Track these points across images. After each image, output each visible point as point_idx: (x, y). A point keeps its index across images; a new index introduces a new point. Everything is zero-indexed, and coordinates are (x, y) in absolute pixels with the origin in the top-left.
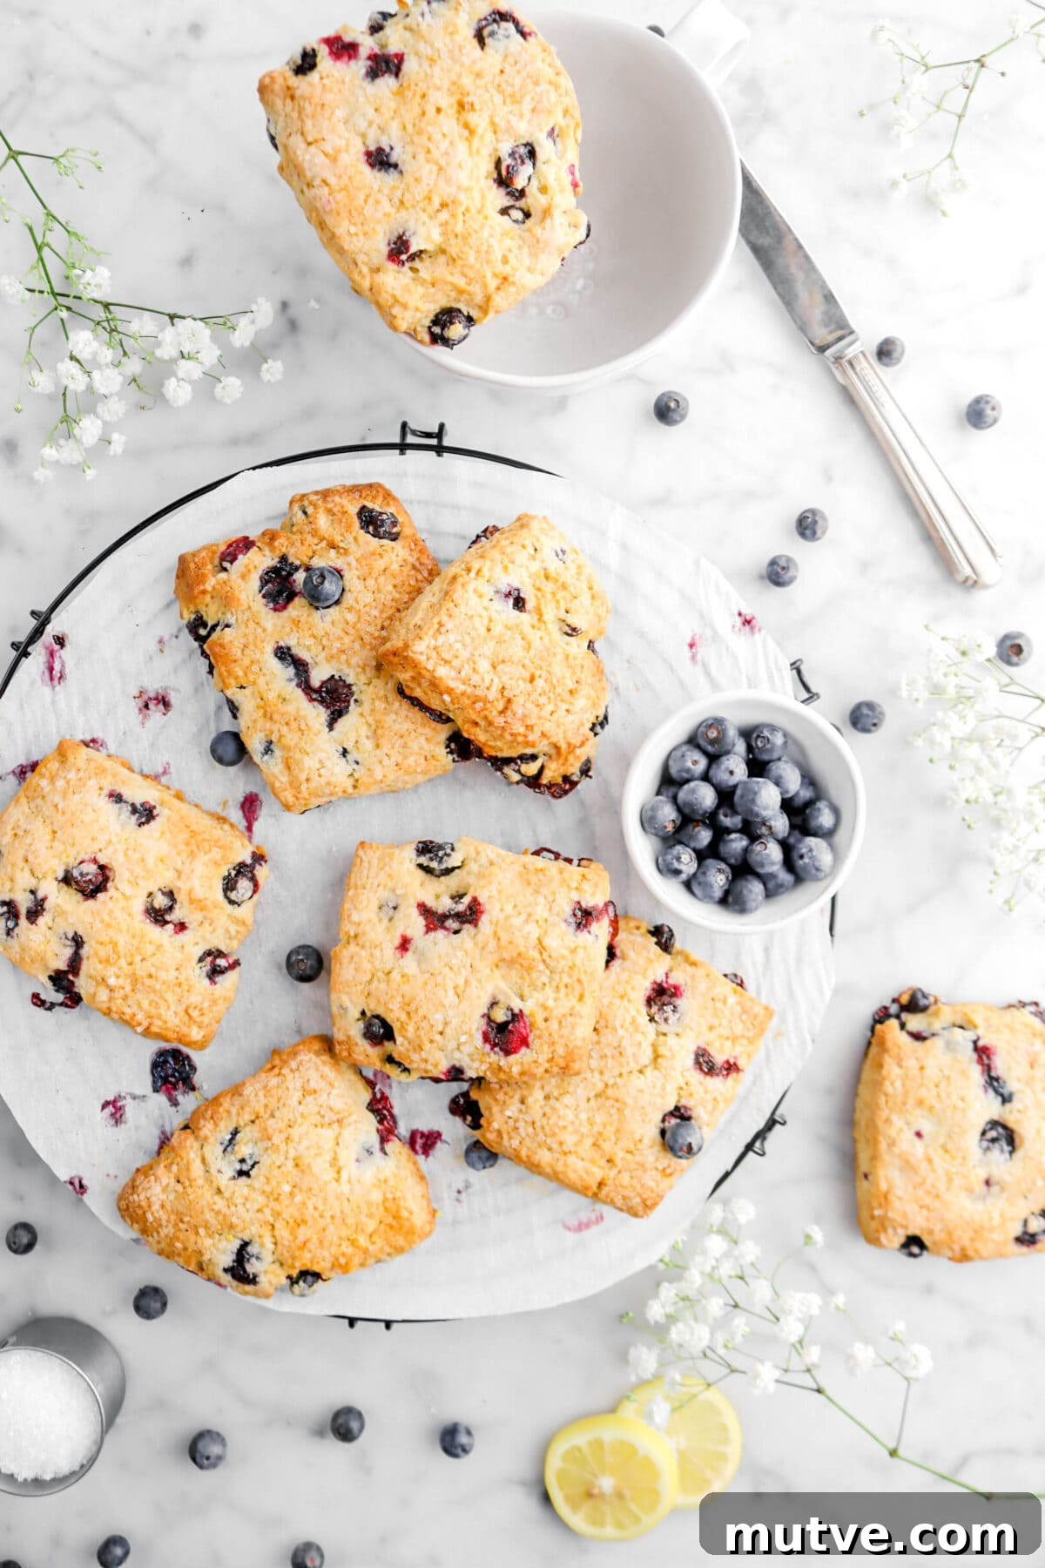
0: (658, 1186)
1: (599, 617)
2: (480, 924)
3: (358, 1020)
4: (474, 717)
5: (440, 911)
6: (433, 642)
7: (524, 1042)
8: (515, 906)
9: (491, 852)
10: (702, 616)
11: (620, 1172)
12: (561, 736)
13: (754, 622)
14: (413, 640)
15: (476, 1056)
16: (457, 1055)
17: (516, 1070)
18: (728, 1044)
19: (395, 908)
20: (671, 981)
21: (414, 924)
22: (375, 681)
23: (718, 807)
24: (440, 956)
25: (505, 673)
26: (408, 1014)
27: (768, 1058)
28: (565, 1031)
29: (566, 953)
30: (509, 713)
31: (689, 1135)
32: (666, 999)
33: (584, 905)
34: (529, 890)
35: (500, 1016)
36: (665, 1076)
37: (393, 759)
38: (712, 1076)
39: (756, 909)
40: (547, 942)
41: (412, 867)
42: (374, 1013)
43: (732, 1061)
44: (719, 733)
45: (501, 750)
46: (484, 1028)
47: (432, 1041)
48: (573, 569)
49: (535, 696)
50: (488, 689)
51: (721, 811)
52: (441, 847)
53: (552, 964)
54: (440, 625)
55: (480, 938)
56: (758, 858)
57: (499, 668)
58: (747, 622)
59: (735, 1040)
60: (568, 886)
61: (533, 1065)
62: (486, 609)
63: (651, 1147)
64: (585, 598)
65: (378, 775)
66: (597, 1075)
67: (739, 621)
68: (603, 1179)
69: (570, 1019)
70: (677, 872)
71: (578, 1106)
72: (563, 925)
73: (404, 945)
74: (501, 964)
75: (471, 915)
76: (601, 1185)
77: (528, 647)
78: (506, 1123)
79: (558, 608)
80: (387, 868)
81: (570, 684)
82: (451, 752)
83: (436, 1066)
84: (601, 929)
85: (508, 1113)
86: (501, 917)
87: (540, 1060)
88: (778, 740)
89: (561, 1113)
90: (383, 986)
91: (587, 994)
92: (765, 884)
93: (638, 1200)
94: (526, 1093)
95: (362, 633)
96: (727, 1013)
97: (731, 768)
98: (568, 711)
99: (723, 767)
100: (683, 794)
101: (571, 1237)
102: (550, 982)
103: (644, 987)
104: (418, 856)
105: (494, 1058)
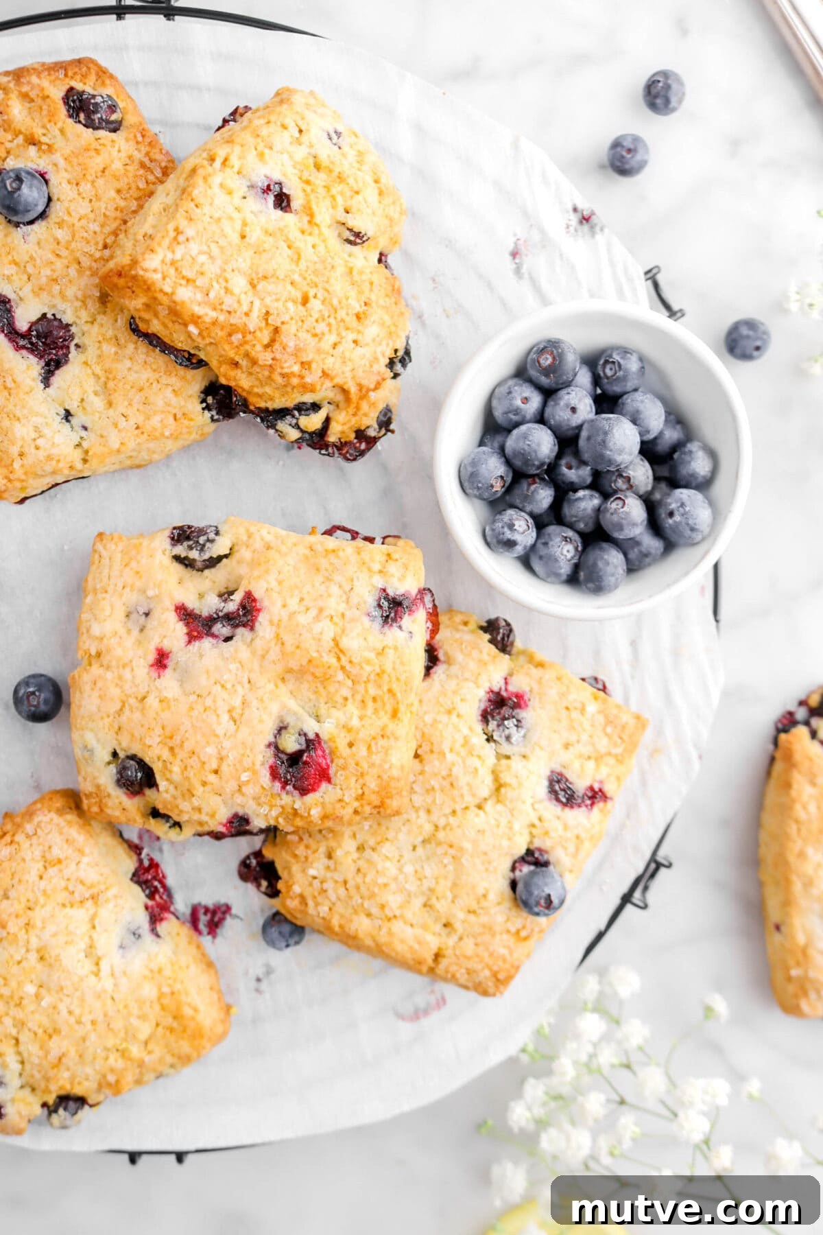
0: (511, 954)
1: (391, 220)
2: (257, 625)
3: (109, 763)
4: (232, 354)
5: (205, 614)
6: (169, 256)
7: (324, 775)
8: (302, 600)
9: (266, 533)
10: (526, 214)
11: (461, 939)
12: (348, 375)
13: (594, 219)
14: (143, 254)
15: (263, 799)
16: (239, 799)
17: (315, 813)
18: (591, 765)
19: (147, 615)
20: (512, 688)
21: (173, 633)
22: (100, 318)
23: (559, 456)
24: (207, 672)
25: (269, 294)
26: (172, 749)
27: (644, 783)
28: (377, 759)
29: (372, 655)
30: (277, 346)
31: (546, 884)
32: (506, 711)
33: (391, 593)
34: (320, 578)
35: (291, 744)
36: (511, 811)
37: (132, 422)
38: (572, 807)
39: (616, 587)
40: (345, 642)
41: (167, 560)
42: (129, 754)
43: (596, 787)
44: (554, 358)
45: (272, 399)
46: (271, 761)
47: (204, 784)
48: (351, 155)
49: (310, 322)
50: (247, 314)
51: (563, 462)
52: (201, 532)
53: (354, 671)
54: (178, 231)
55: (258, 643)
56: (615, 518)
57: (260, 287)
58: (585, 219)
59: (598, 759)
60: (370, 570)
61: (338, 806)
62: (238, 209)
63: (499, 904)
64: (370, 193)
65: (114, 441)
66: (422, 813)
67: (574, 219)
68: (440, 949)
69: (381, 742)
70: (510, 544)
71: (401, 856)
72: (366, 620)
73: (161, 660)
74: (288, 676)
75: (244, 615)
76: (437, 956)
77: (298, 258)
78: (311, 885)
79: (334, 207)
80: (134, 564)
81: (358, 307)
82: (208, 408)
83: (213, 816)
84: (416, 624)
85: (312, 872)
86: (284, 614)
87: (347, 799)
88: (633, 365)
89: (379, 867)
90: (137, 715)
91: (402, 708)
92: (625, 555)
93: (487, 973)
94: (333, 844)
95: (78, 254)
96: (587, 725)
97: (573, 403)
98: (355, 342)
99: (562, 403)
100: (512, 442)
101: (406, 1030)
102: (353, 695)
103: (476, 698)
104: (173, 545)
105: (286, 799)
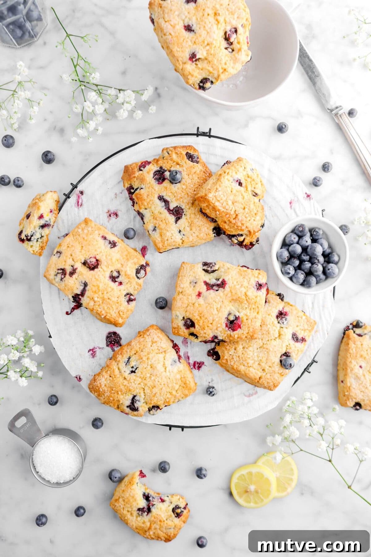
0: (278, 379)
1: (263, 191)
2: (225, 288)
3: (182, 320)
4: (226, 220)
5: (212, 284)
6: (214, 194)
7: (240, 327)
8: (237, 282)
9: (228, 265)
10: (294, 194)
11: (266, 374)
12: (252, 228)
13: (310, 196)
14: (208, 193)
15: (223, 332)
16: (216, 331)
17: (236, 336)
18: (303, 332)
19: (196, 283)
20: (285, 310)
21: (203, 288)
22: (191, 208)
23: (302, 253)
24: (212, 298)
25: (236, 206)
26: (200, 317)
27: (313, 339)
28: (253, 324)
29: (254, 297)
30: (237, 219)
31: (290, 361)
32: (283, 316)
33: (260, 283)
34: (241, 277)
35: (232, 318)
36: (283, 341)
37: (196, 234)
38: (297, 342)
39: (314, 286)
40: (248, 294)
41: (202, 270)
42: (188, 318)
43: (304, 337)
44: (303, 229)
45: (232, 232)
46: (226, 322)
47: (208, 326)
48: (256, 175)
49: (245, 214)
50: (231, 210)
51: (303, 254)
52: (211, 263)
53: (250, 301)
54: (217, 189)
55: (226, 292)
56: (315, 269)
57: (235, 204)
58: (308, 196)
59: (305, 330)
60: (254, 276)
61: (242, 335)
62: (231, 185)
63: (277, 365)
64: (260, 184)
65: (191, 239)
66: (260, 340)
67: (306, 196)
68: (261, 376)
69: (255, 320)
70: (289, 273)
71: (254, 351)
72: (253, 289)
73: (199, 294)
74: (232, 301)
75: (222, 285)
76: (260, 378)
77: (243, 198)
78: (229, 356)
79: (252, 187)
80: (193, 270)
81: (256, 212)
82: (214, 233)
83: (209, 335)
84: (264, 290)
85: (230, 353)
86: (233, 285)
87: (244, 333)
88: (321, 232)
89: (248, 353)
90: (192, 308)
91: (260, 311)
92: (316, 279)
93: (272, 384)
94: (236, 346)
95: (188, 192)
96: (302, 321)
97: (307, 240)
98: (254, 220)
99: (304, 240)
100: (291, 248)
101: (246, 399)
102: (248, 307)
103: (276, 313)
104: (203, 266)
105: (229, 332)
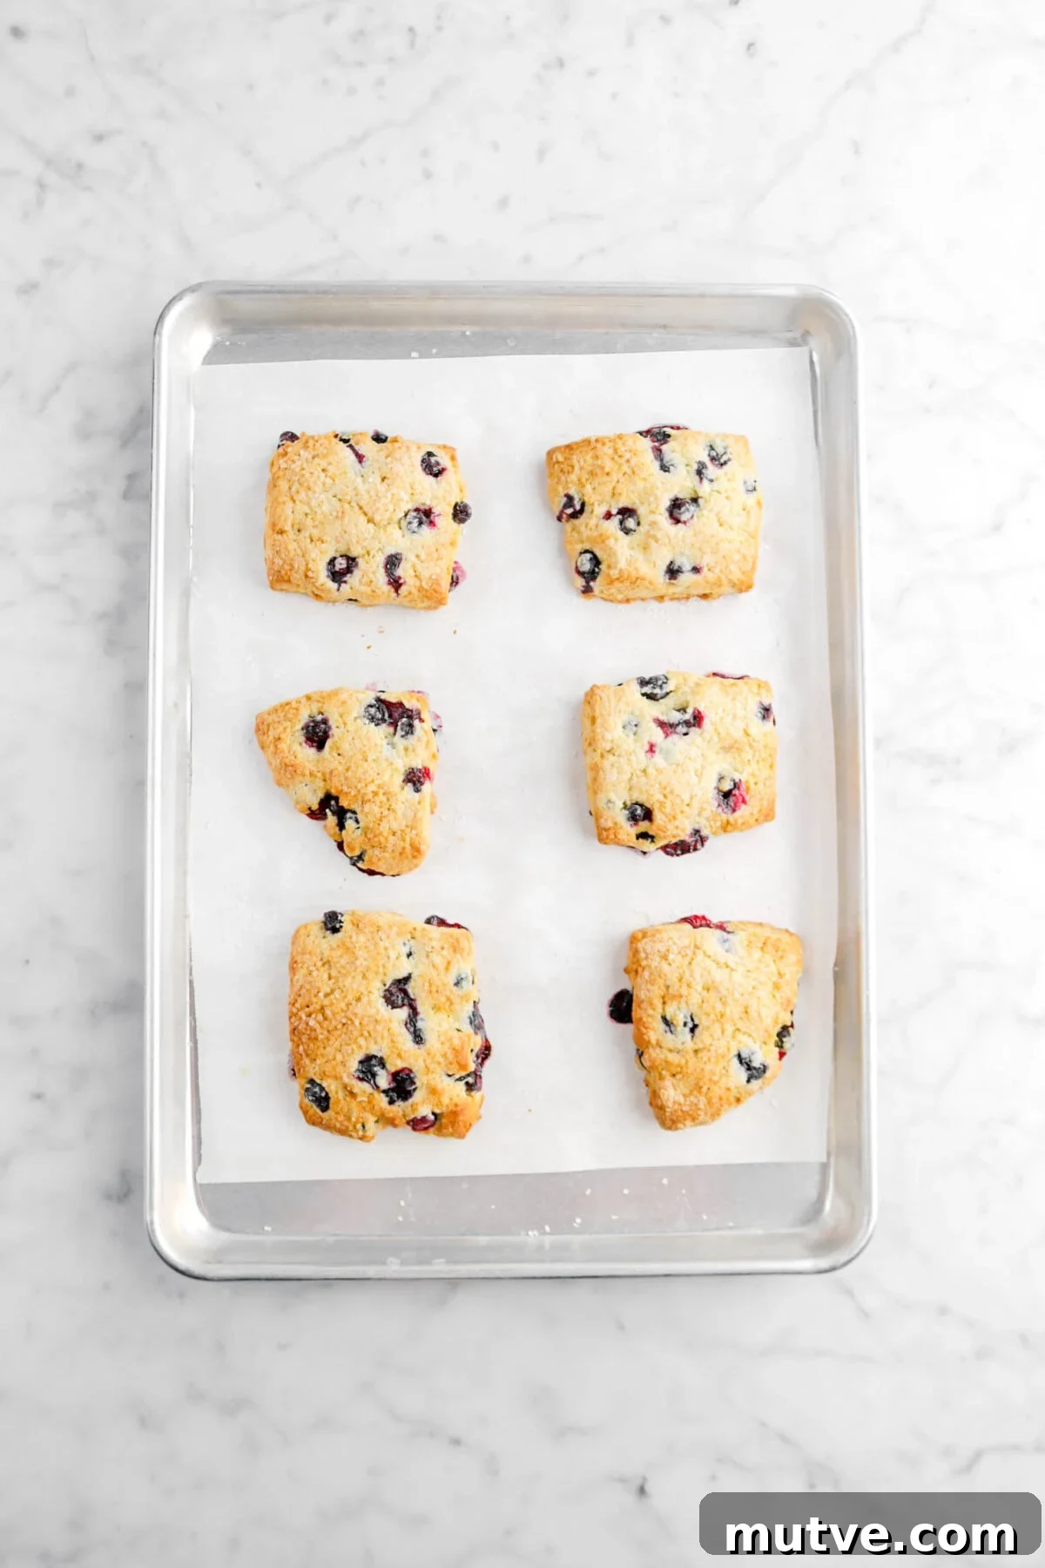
2: (704, 725)
3: (622, 809)
5: (672, 721)
7: (744, 801)
8: (724, 710)
15: (711, 818)
16: (698, 820)
17: (739, 821)
19: (637, 725)
21: (657, 734)
24: (680, 752)
26: (665, 796)
28: (767, 790)
29: (760, 736)
33: (764, 704)
34: (730, 700)
35: (727, 786)
40: (749, 731)
41: (639, 696)
42: (634, 802)
46: (717, 796)
47: (682, 812)
52: (657, 679)
53: (754, 745)
55: (707, 736)
60: (753, 692)
61: (749, 817)
69: (769, 781)
72: (756, 719)
73: (652, 749)
74: (723, 750)
75: (695, 720)
80: (622, 700)
83: (683, 831)
86: (717, 718)
87: (753, 812)
90: (643, 779)
102: (753, 759)
104: (641, 687)
105: (724, 817)
